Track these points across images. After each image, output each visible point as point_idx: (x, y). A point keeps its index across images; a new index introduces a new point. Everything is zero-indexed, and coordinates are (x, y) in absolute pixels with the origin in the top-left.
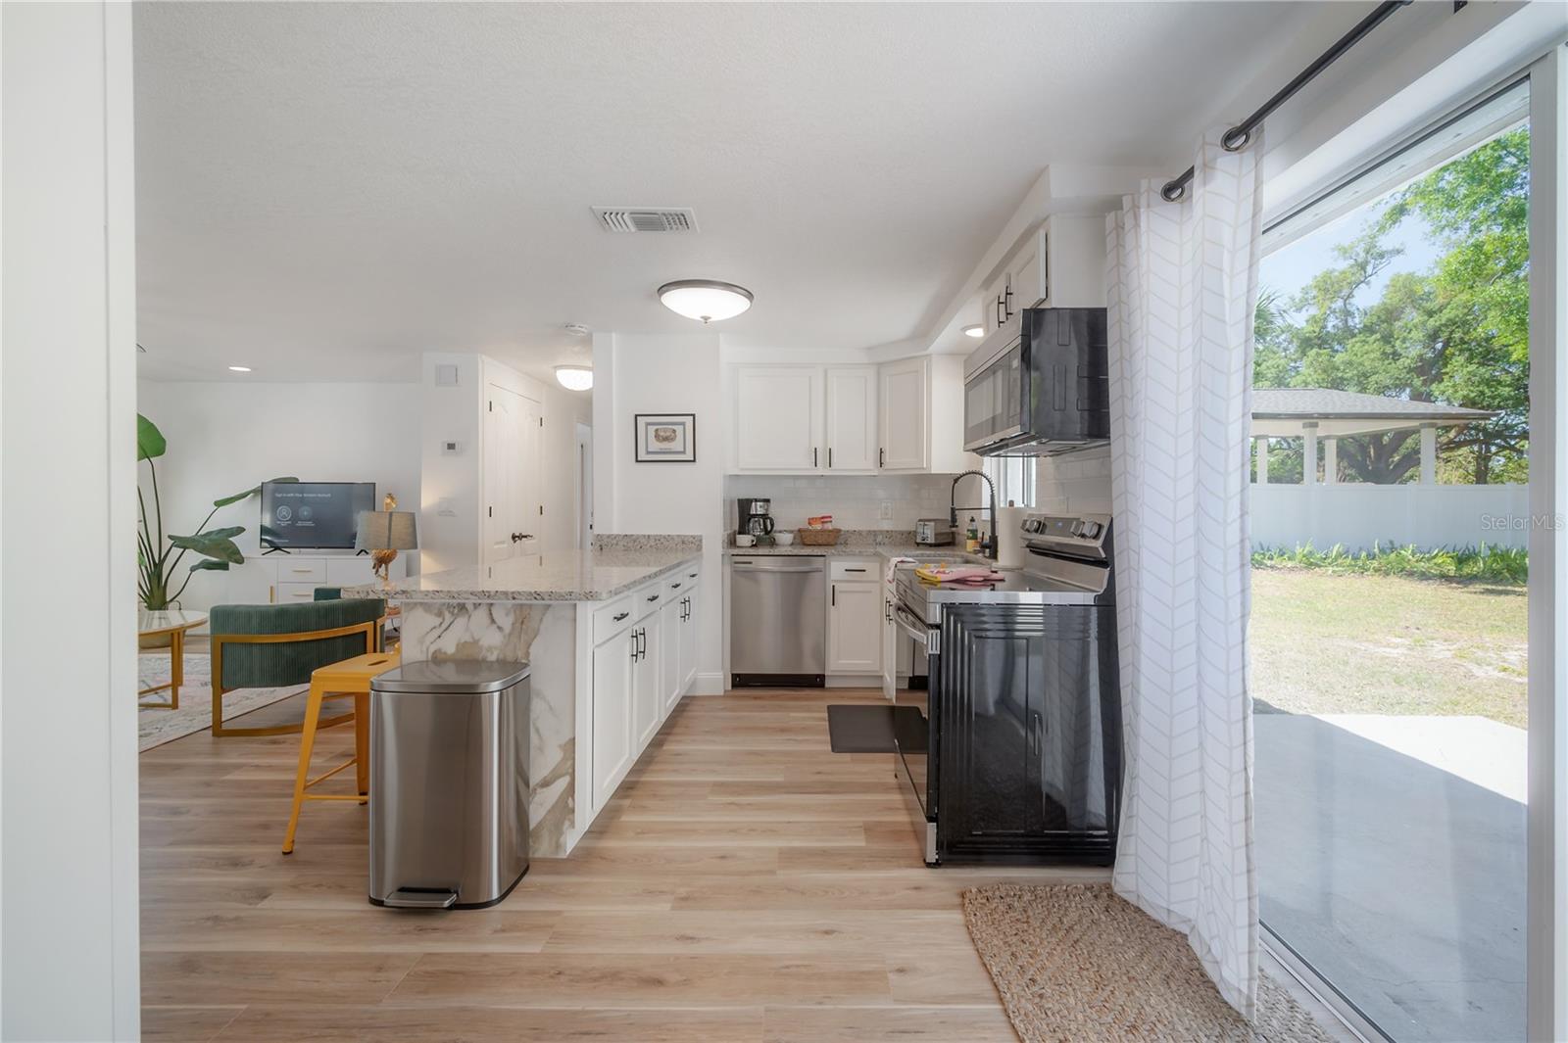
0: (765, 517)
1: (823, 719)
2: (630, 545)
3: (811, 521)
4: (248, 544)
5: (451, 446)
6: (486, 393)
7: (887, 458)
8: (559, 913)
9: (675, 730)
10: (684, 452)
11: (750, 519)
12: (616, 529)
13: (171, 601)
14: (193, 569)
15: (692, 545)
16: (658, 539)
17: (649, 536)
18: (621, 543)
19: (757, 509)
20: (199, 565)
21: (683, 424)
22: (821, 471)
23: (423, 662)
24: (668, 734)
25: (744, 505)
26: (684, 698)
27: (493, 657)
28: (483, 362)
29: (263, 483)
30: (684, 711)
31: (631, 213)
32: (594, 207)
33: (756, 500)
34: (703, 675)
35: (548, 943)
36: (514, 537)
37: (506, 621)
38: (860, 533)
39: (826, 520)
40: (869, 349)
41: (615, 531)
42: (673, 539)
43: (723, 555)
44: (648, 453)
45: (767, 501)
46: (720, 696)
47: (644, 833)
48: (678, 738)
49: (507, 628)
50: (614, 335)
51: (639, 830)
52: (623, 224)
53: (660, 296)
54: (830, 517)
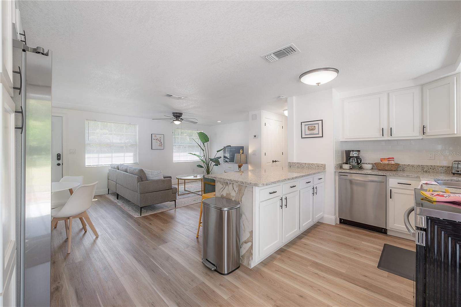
0: (358, 158)
1: (380, 250)
2: (299, 166)
3: (382, 160)
4: (221, 160)
5: (255, 136)
6: (264, 121)
7: (428, 130)
8: (238, 288)
9: (309, 234)
10: (318, 134)
11: (350, 158)
12: (295, 160)
13: (210, 172)
15: (321, 168)
16: (309, 164)
17: (306, 163)
18: (296, 165)
19: (355, 154)
20: (214, 165)
21: (318, 124)
22: (386, 137)
23: (219, 197)
24: (306, 235)
25: (348, 152)
26: (318, 222)
27: (233, 199)
28: (263, 112)
30: (316, 228)
31: (273, 54)
32: (261, 56)
33: (353, 151)
34: (326, 216)
35: (230, 297)
36: (273, 161)
37: (236, 189)
38: (413, 166)
39: (390, 159)
40: (415, 79)
41: (295, 161)
42: (314, 165)
43: (335, 172)
44: (306, 135)
45: (359, 151)
46: (333, 226)
47: (278, 271)
48: (308, 238)
49: (237, 191)
50: (294, 97)
51: (277, 269)
52: (273, 59)
53: (300, 79)
54: (393, 158)
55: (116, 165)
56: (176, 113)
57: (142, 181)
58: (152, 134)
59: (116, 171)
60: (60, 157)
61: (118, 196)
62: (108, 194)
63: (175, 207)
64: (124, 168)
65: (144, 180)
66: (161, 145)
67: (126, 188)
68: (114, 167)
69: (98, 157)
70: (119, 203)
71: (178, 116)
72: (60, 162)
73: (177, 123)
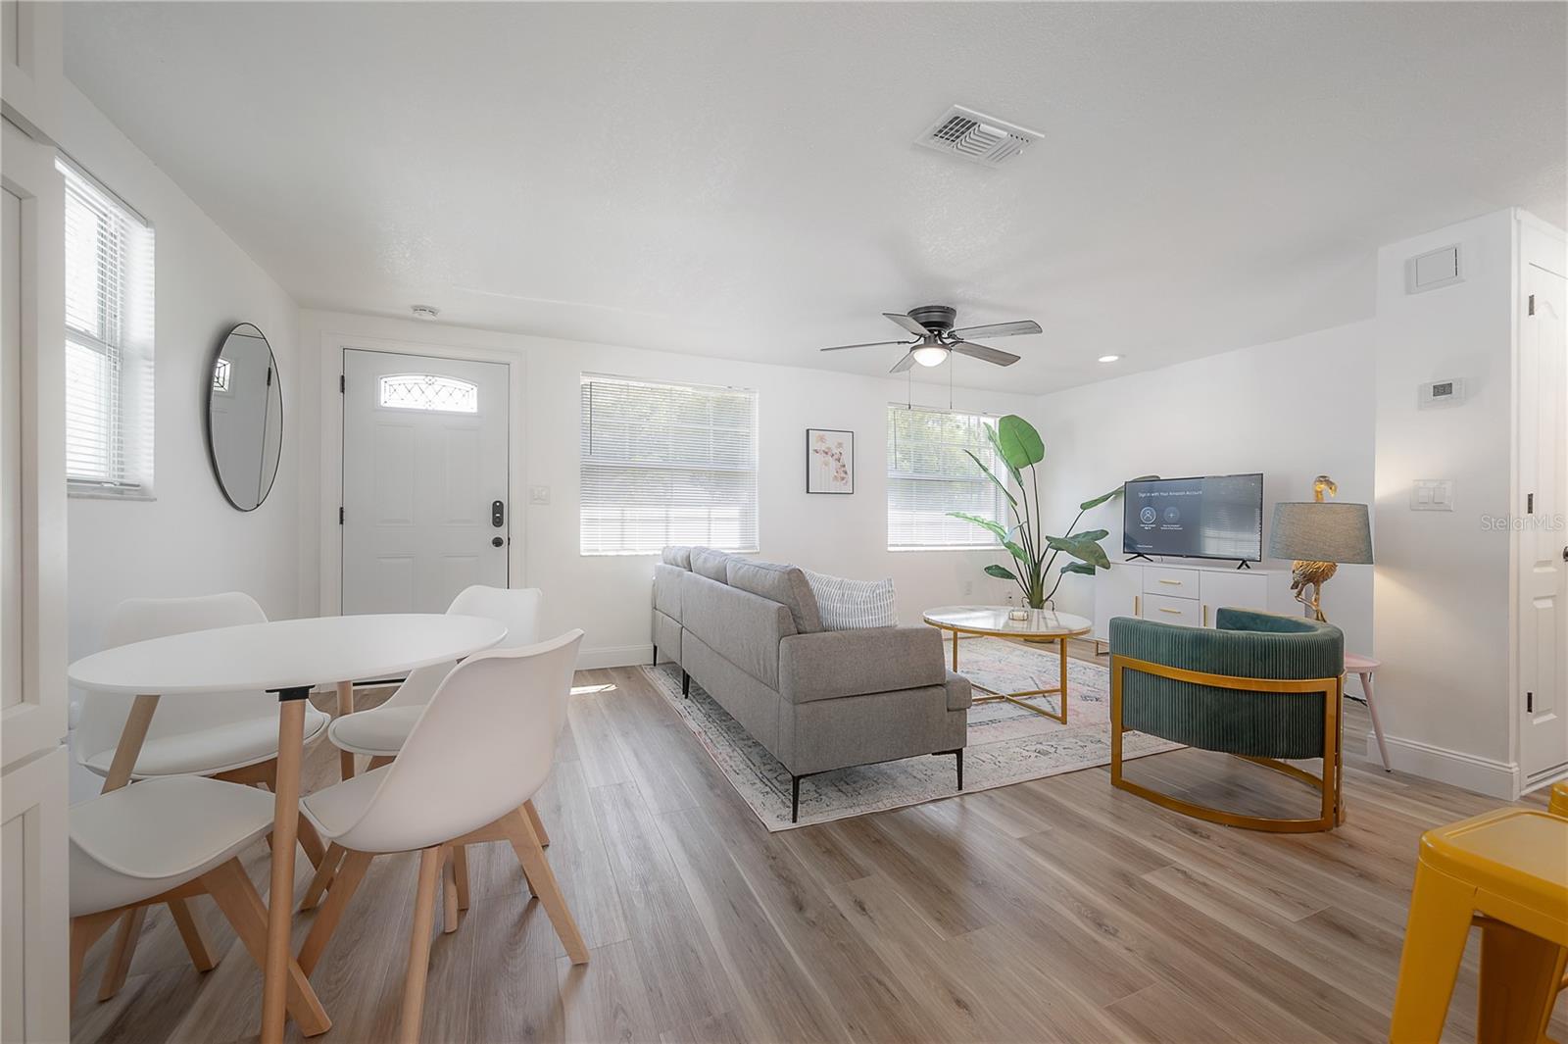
4: (1112, 546)
5: (1442, 390)
6: (1525, 281)
13: (1047, 600)
14: (1063, 571)
20: (1067, 567)
28: (1519, 222)
29: (1126, 483)
55: (680, 549)
56: (928, 310)
57: (799, 633)
58: (808, 430)
59: (680, 575)
60: (502, 514)
61: (686, 684)
62: (655, 664)
63: (960, 788)
64: (713, 564)
65: (808, 629)
66: (843, 475)
67: (719, 653)
68: (674, 559)
69: (623, 521)
70: (694, 718)
71: (936, 324)
72: (501, 532)
73: (931, 357)
